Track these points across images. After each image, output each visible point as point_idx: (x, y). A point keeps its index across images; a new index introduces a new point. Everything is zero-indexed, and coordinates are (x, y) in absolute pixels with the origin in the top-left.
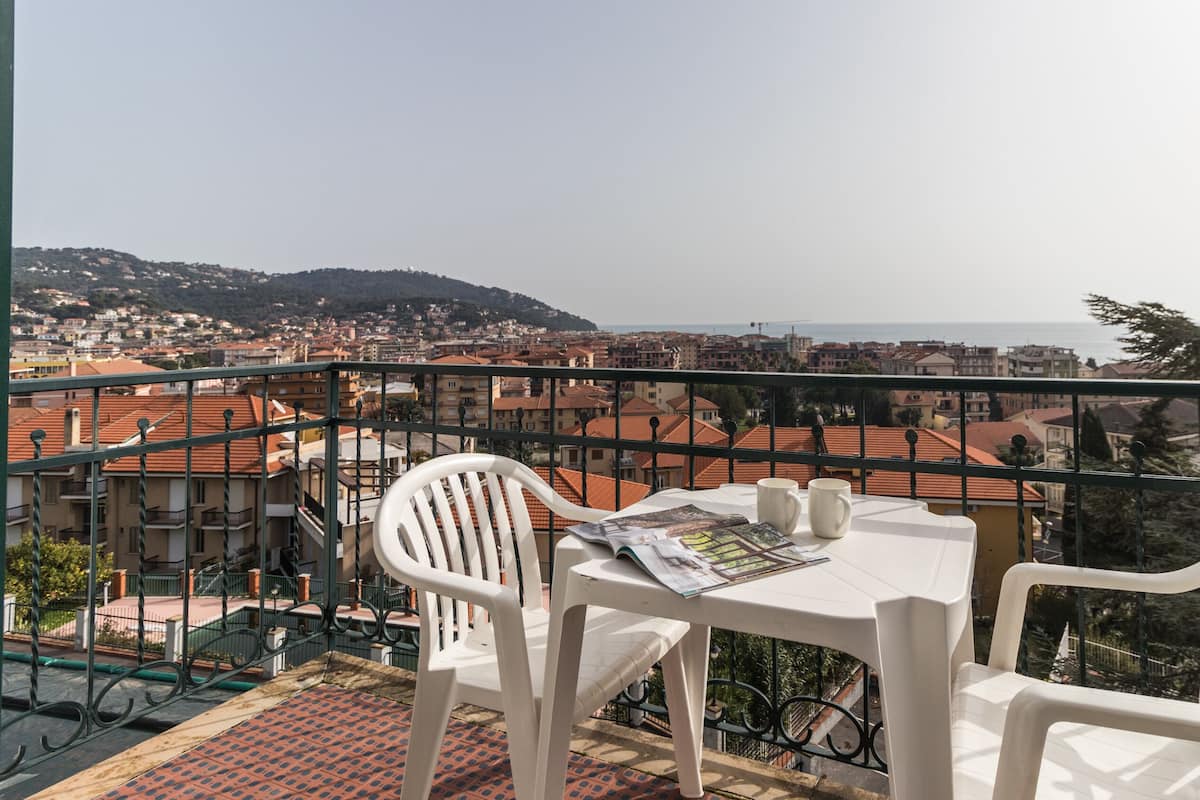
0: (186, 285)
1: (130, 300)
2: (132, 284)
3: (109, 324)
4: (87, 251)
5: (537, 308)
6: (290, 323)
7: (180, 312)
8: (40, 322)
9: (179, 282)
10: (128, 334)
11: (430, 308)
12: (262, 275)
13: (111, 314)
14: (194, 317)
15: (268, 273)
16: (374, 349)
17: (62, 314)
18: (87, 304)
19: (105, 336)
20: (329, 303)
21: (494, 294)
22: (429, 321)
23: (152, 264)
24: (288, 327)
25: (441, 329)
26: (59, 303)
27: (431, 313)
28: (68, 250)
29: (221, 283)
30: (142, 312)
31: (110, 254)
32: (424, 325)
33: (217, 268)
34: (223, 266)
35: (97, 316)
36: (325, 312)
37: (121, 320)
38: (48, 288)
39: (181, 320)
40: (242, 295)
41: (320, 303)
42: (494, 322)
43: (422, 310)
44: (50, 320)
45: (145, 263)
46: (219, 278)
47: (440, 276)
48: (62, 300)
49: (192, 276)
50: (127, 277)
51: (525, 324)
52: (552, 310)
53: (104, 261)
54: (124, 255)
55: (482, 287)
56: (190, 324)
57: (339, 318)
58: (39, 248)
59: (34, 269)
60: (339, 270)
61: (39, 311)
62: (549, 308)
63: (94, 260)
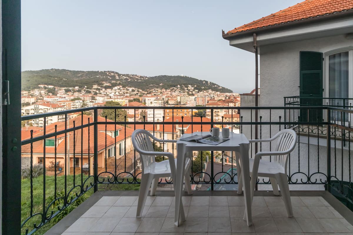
0: (129, 80)
1: (119, 84)
3: (116, 90)
4: (109, 71)
5: (216, 86)
6: (154, 90)
7: (130, 87)
8: (102, 90)
9: (128, 79)
10: (120, 93)
11: (189, 86)
12: (146, 77)
13: (116, 88)
14: (134, 88)
15: (148, 77)
17: (106, 88)
18: (111, 85)
19: (115, 93)
20: (163, 85)
21: (204, 82)
22: (189, 90)
23: (122, 75)
24: (154, 91)
25: (192, 92)
26: (105, 85)
27: (189, 88)
28: (105, 71)
29: (137, 79)
30: (123, 87)
31: (113, 72)
32: (187, 91)
33: (136, 75)
34: (137, 75)
35: (113, 88)
36: (162, 87)
37: (118, 89)
38: (103, 81)
39: (130, 89)
40: (142, 83)
41: (160, 85)
42: (205, 90)
43: (187, 87)
44: (104, 89)
45: (121, 74)
46: (137, 78)
47: (190, 77)
48: (106, 84)
49: (131, 77)
50: (117, 78)
51: (214, 91)
52: (220, 87)
53: (112, 74)
54: (116, 72)
55: (201, 80)
56: (133, 91)
57: (166, 89)
58: (98, 71)
59: (98, 76)
60: (164, 76)
61: (102, 87)
62: (219, 86)
63: (110, 74)
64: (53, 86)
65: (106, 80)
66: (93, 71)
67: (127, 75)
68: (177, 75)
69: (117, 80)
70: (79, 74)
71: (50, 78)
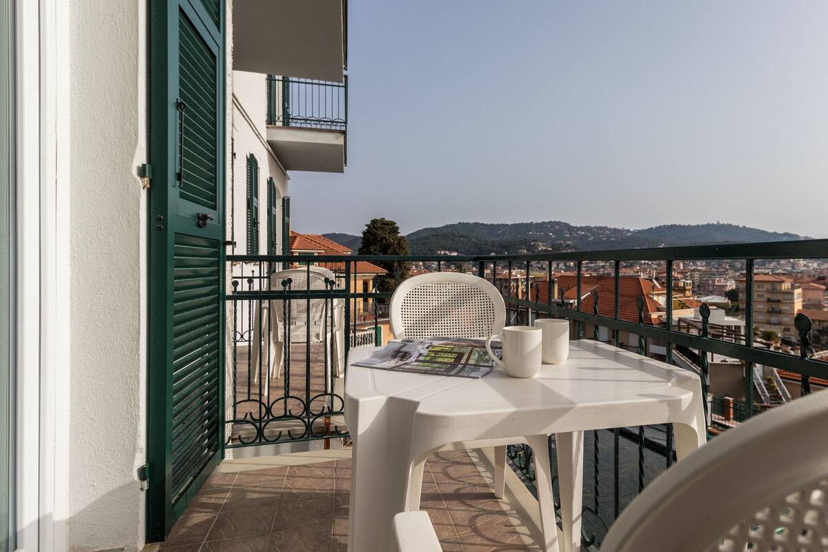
0: (592, 239)
2: (569, 239)
4: (550, 223)
9: (588, 237)
12: (628, 231)
15: (631, 230)
16: (697, 275)
18: (552, 249)
20: (666, 245)
23: (576, 228)
28: (543, 223)
29: (608, 237)
31: (559, 223)
33: (606, 228)
34: (609, 227)
38: (536, 241)
41: (660, 246)
42: (787, 259)
45: (573, 227)
46: (607, 234)
47: (741, 226)
48: (542, 247)
49: (594, 233)
50: (566, 235)
53: (557, 227)
54: (565, 224)
58: (532, 223)
59: (531, 233)
60: (672, 225)
63: (553, 227)
64: (457, 252)
65: (545, 239)
66: (522, 223)
67: (587, 229)
68: (706, 223)
69: (566, 239)
70: (500, 230)
71: (454, 238)
